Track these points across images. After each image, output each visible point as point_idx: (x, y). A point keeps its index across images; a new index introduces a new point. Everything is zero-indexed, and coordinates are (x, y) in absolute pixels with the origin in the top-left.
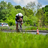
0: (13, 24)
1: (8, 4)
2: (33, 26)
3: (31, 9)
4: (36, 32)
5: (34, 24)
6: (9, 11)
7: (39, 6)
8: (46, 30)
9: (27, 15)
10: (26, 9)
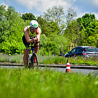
0: (17, 51)
1: (7, 10)
2: (59, 55)
3: (54, 21)
4: (65, 67)
5: (61, 51)
6: (10, 25)
7: (72, 15)
8: (86, 64)
9: (46, 32)
10: (45, 21)
